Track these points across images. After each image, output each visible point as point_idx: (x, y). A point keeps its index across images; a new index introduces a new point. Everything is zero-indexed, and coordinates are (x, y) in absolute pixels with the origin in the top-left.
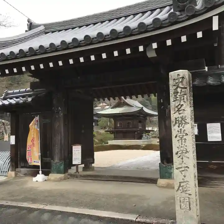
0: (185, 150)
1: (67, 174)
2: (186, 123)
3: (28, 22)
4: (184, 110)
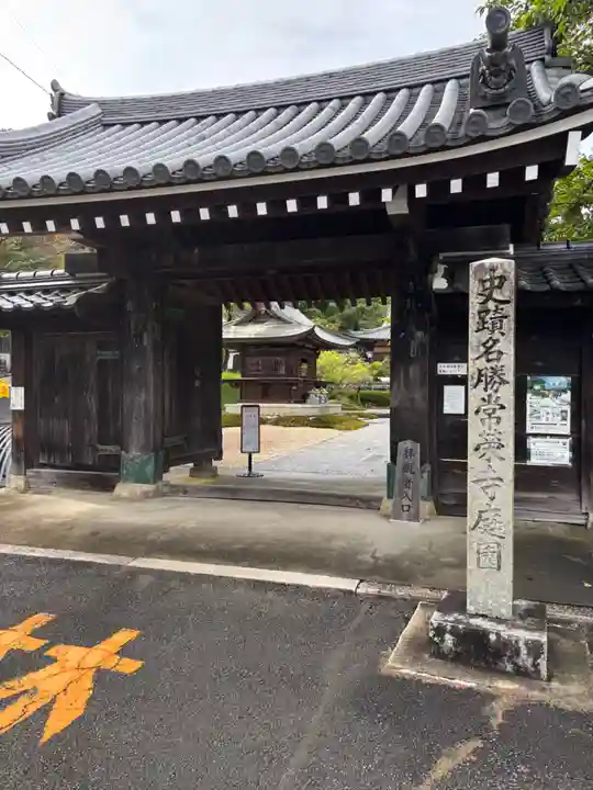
0: (496, 440)
1: (160, 484)
2: (503, 382)
3: (55, 90)
4: (500, 353)
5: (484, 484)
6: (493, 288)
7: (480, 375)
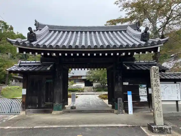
1: (63, 111)
4: (158, 81)
5: (157, 103)
6: (156, 71)
7: (155, 85)
